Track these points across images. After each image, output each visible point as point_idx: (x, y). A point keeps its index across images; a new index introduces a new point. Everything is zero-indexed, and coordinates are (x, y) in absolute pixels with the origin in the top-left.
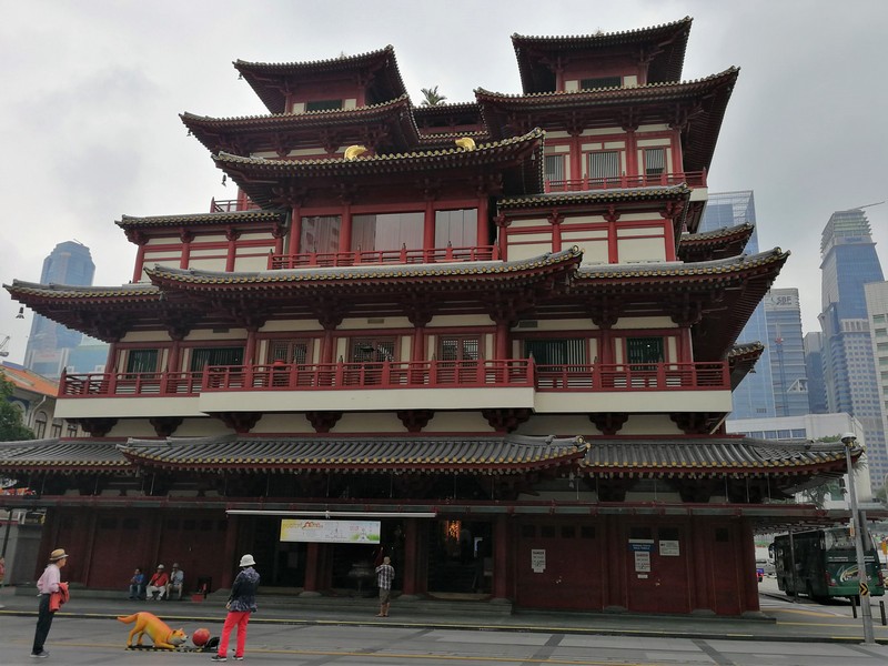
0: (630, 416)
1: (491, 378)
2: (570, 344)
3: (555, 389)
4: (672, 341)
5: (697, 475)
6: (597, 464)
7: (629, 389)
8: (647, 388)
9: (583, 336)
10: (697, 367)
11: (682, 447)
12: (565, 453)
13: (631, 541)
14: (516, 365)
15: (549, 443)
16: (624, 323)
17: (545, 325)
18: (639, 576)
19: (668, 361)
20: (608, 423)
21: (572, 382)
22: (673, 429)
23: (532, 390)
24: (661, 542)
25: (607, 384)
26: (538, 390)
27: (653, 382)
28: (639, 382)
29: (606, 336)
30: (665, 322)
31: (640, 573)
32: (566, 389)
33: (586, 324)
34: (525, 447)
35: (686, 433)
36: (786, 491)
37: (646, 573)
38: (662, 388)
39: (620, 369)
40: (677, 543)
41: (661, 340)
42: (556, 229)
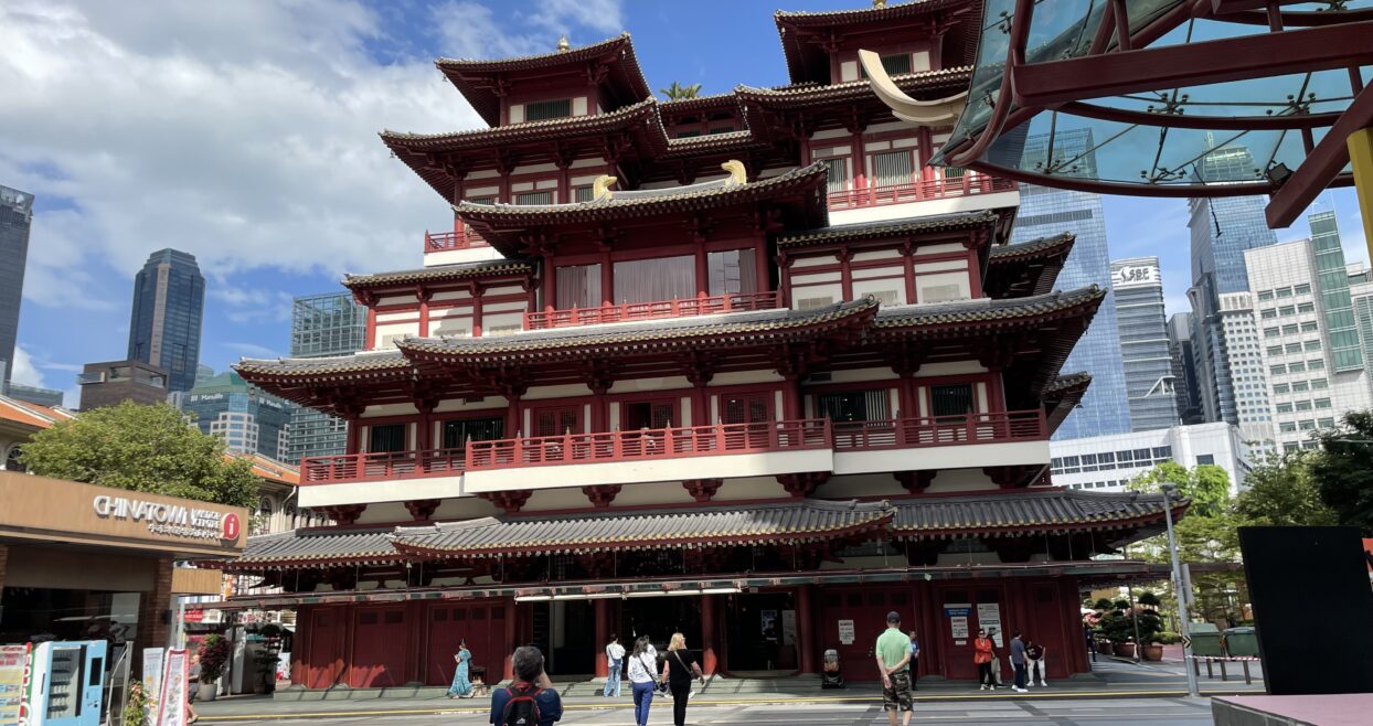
0: (938, 473)
1: (784, 439)
2: (868, 397)
3: (854, 448)
4: (982, 389)
5: (1015, 533)
6: (905, 527)
7: (936, 444)
8: (956, 442)
9: (883, 386)
10: (1011, 416)
11: (998, 503)
12: (871, 518)
13: (946, 606)
14: (810, 425)
15: (853, 508)
16: (928, 370)
17: (840, 377)
18: (957, 643)
19: (978, 410)
20: (917, 482)
21: (874, 438)
22: (988, 484)
23: (830, 451)
24: (979, 606)
25: (911, 440)
26: (836, 450)
27: (962, 432)
28: (946, 434)
29: (908, 386)
30: (973, 367)
31: (957, 639)
32: (866, 448)
33: (886, 373)
34: (826, 513)
35: (1002, 486)
36: (1111, 546)
37: (963, 639)
38: (972, 440)
39: (925, 423)
40: (996, 606)
41: (969, 387)
42: (846, 267)
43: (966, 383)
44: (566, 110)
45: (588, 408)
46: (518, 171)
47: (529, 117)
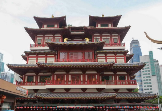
0: (120, 89)
3: (108, 85)
4: (126, 76)
7: (121, 85)
12: (113, 96)
17: (105, 73)
19: (126, 80)
20: (116, 90)
21: (111, 83)
22: (127, 91)
23: (105, 85)
32: (110, 85)
33: (112, 73)
34: (105, 95)
35: (129, 92)
42: (106, 56)
43: (124, 75)
44: (53, 26)
45: (65, 76)
46: (46, 35)
47: (48, 27)
